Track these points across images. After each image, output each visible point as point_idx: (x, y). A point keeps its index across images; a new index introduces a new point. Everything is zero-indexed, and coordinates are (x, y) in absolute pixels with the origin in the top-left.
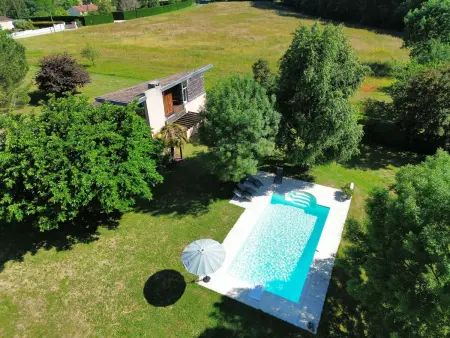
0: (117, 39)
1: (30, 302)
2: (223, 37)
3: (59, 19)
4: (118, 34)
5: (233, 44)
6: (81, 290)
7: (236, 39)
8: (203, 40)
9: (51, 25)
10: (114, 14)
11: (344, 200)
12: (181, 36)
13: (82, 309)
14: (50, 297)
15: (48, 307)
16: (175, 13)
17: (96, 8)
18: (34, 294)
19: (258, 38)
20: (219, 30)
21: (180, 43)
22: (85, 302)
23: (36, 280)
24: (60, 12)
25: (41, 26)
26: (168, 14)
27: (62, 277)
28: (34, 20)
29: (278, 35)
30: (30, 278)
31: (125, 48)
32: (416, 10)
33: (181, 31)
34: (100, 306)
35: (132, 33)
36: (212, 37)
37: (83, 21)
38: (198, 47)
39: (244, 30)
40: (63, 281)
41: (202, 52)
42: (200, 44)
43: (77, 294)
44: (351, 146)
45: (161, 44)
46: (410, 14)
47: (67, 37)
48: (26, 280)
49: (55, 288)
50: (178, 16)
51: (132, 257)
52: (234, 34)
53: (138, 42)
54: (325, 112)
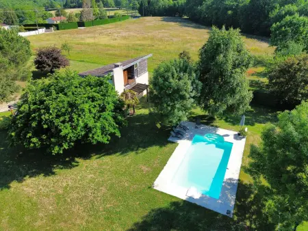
0: (82, 39)
1: (45, 200)
2: (152, 39)
3: (41, 26)
4: (83, 36)
5: (160, 43)
6: (78, 193)
7: (161, 40)
8: (140, 40)
9: (36, 29)
10: (78, 23)
11: (241, 139)
12: (125, 38)
13: (80, 204)
14: (58, 197)
15: (58, 203)
16: (119, 23)
17: (66, 19)
18: (47, 196)
19: (175, 40)
20: (149, 34)
21: (124, 42)
22: (81, 200)
23: (47, 187)
24: (41, 21)
25: (29, 30)
26: (114, 24)
27: (65, 185)
28: (25, 26)
29: (188, 38)
30: (43, 186)
31: (88, 44)
32: (278, 23)
33: (124, 34)
34: (92, 202)
35: (92, 35)
36: (145, 39)
37: (57, 27)
38: (137, 45)
39: (166, 35)
40: (66, 188)
41: (140, 48)
42: (138, 42)
43: (76, 195)
44: (245, 105)
45: (112, 42)
46: (274, 25)
47: (48, 37)
48: (41, 187)
49: (61, 192)
50: (121, 25)
51: (109, 173)
52: (159, 36)
53: (96, 41)
54: (229, 82)
